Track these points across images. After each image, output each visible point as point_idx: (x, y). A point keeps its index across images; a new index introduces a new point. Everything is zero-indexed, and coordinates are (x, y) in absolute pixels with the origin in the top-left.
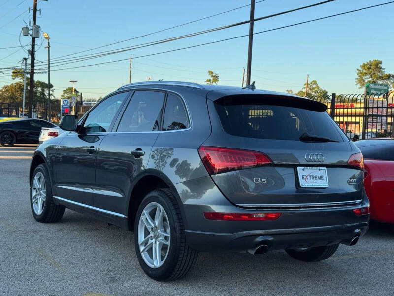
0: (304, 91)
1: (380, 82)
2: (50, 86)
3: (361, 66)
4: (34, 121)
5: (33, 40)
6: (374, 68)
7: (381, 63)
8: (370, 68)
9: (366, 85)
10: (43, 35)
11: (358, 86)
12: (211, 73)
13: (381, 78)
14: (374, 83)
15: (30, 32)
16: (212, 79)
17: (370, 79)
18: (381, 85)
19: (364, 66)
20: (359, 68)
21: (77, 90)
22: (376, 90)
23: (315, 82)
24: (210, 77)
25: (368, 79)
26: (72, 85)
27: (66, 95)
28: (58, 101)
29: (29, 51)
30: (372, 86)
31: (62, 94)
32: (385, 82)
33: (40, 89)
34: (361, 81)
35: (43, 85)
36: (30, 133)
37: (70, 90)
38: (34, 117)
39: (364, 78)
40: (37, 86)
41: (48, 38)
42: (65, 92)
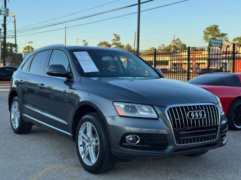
0: (172, 45)
1: (218, 38)
2: (15, 46)
3: (206, 29)
4: (7, 67)
5: (5, 18)
6: (214, 30)
7: (218, 27)
8: (211, 30)
9: (209, 40)
10: (11, 14)
11: (205, 41)
12: (115, 35)
13: (218, 36)
14: (214, 39)
15: (3, 13)
16: (116, 39)
17: (212, 37)
18: (218, 40)
19: (208, 29)
20: (205, 30)
21: (33, 47)
22: (215, 43)
23: (178, 39)
24: (114, 38)
25: (210, 37)
26: (30, 45)
27: (26, 51)
28: (21, 55)
29: (2, 24)
30: (213, 41)
31: (23, 50)
32: (220, 38)
33: (9, 47)
34: (206, 38)
35: (11, 45)
36: (6, 75)
37: (29, 47)
38: (7, 65)
39: (208, 36)
40: (8, 46)
41: (14, 16)
42: (25, 49)
